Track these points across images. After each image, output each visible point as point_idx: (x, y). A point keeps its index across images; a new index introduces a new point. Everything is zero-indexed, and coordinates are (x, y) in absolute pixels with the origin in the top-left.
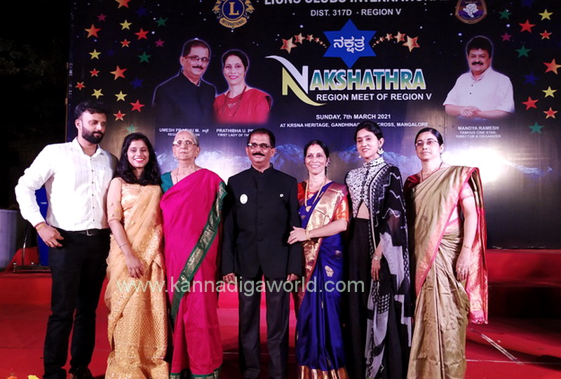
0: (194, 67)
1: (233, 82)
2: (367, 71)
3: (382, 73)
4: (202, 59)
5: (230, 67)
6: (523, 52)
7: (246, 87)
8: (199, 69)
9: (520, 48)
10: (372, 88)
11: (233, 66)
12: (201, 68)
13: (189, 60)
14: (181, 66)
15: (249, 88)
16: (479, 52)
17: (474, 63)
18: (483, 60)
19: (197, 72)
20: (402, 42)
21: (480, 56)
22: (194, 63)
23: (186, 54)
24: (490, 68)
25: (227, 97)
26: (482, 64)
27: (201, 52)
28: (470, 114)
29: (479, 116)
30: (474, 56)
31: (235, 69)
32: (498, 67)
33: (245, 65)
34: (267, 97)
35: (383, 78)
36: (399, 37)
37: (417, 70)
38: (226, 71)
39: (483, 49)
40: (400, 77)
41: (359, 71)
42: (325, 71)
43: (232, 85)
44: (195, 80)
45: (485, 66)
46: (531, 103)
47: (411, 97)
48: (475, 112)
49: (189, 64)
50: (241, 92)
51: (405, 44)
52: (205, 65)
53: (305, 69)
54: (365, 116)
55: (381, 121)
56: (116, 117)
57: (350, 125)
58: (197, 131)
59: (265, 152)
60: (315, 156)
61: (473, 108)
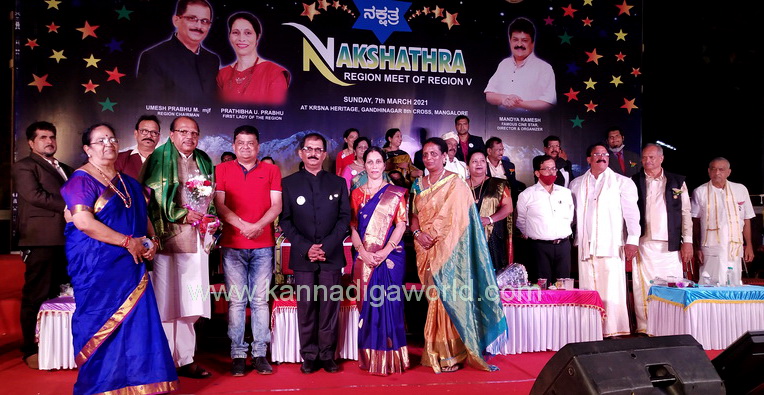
0: (191, 30)
1: (242, 51)
2: (401, 48)
3: (419, 52)
4: (202, 21)
5: (237, 33)
6: (566, 38)
7: (258, 59)
8: (198, 33)
9: (563, 34)
10: (408, 69)
11: (242, 32)
12: (201, 31)
13: (185, 21)
14: (173, 28)
15: (261, 60)
16: (522, 35)
17: (517, 48)
18: (525, 45)
19: (195, 36)
20: (440, 18)
21: (523, 40)
22: (191, 25)
23: (182, 11)
24: (533, 53)
25: (234, 70)
26: (524, 49)
27: (201, 12)
28: (511, 103)
29: (521, 106)
30: (517, 40)
31: (244, 36)
32: (540, 54)
33: (257, 32)
34: (285, 73)
35: (420, 57)
36: (437, 11)
37: (457, 51)
38: (233, 38)
39: (525, 32)
40: (438, 58)
41: (393, 48)
42: (355, 45)
43: (241, 55)
44: (192, 46)
45: (527, 51)
46: (572, 95)
47: (449, 81)
48: (516, 102)
49: (185, 26)
50: (251, 64)
51: (444, 21)
52: (206, 28)
53: (331, 41)
54: (400, 101)
55: (417, 107)
56: (85, 88)
57: (383, 110)
58: (196, 110)
59: (319, 156)
60: (375, 162)
61: (514, 96)
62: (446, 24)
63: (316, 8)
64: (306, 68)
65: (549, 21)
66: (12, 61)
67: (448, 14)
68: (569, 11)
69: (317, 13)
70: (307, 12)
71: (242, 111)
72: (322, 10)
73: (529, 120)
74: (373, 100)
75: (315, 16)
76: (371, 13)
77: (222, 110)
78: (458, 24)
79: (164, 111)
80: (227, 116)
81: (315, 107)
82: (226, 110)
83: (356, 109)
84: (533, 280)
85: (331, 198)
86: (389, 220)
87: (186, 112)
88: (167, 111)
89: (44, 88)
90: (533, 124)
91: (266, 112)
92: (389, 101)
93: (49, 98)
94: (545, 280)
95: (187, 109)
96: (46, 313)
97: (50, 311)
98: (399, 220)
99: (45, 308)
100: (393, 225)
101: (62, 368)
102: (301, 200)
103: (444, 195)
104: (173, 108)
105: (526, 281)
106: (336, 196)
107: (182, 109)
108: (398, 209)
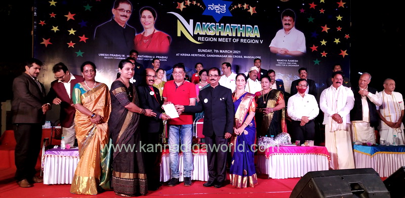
0: (121, 16)
1: (147, 27)
2: (227, 25)
3: (236, 27)
4: (127, 11)
5: (144, 17)
6: (311, 20)
7: (155, 30)
8: (124, 18)
9: (309, 17)
10: (230, 35)
11: (147, 17)
12: (126, 17)
13: (118, 11)
14: (112, 15)
15: (156, 31)
16: (288, 18)
17: (286, 24)
18: (290, 23)
19: (123, 19)
20: (247, 9)
21: (289, 20)
22: (121, 13)
23: (116, 6)
24: (294, 27)
25: (143, 36)
26: (290, 25)
27: (126, 7)
28: (283, 52)
29: (288, 54)
30: (286, 20)
31: (148, 19)
32: (298, 27)
33: (155, 17)
34: (168, 37)
35: (236, 29)
36: (245, 6)
37: (255, 26)
38: (142, 20)
39: (290, 16)
40: (246, 29)
41: (223, 24)
42: (203, 23)
43: (146, 28)
44: (122, 24)
45: (291, 26)
46: (314, 48)
47: (251, 41)
48: (286, 52)
49: (118, 14)
50: (152, 33)
52: (129, 15)
53: (191, 21)
54: (226, 51)
55: (235, 54)
56: (69, 45)
57: (218, 56)
61: (285, 49)
62: (250, 12)
63: (184, 5)
64: (179, 35)
65: (302, 11)
66: (32, 32)
67: (251, 7)
68: (313, 5)
69: (185, 7)
70: (179, 7)
71: (147, 57)
72: (187, 6)
73: (292, 61)
74: (213, 51)
75: (183, 9)
76: (212, 7)
78: (256, 12)
79: (107, 56)
81: (183, 55)
83: (204, 56)
87: (118, 57)
88: (109, 56)
89: (48, 45)
90: (294, 63)
92: (221, 51)
93: (51, 50)
96: (48, 156)
98: (251, 111)
99: (47, 153)
100: (247, 113)
108: (251, 105)
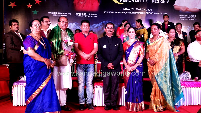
28: (184, 9)
29: (188, 11)
47: (160, 1)
48: (186, 9)
54: (141, 9)
55: (147, 11)
56: (27, 6)
57: (135, 13)
58: (66, 13)
59: (112, 30)
60: (132, 32)
61: (185, 7)
71: (83, 14)
73: (191, 16)
74: (131, 9)
77: (75, 14)
79: (55, 14)
80: (77, 16)
81: (109, 12)
82: (77, 14)
83: (124, 13)
84: (193, 77)
85: (116, 46)
86: (137, 54)
87: (62, 14)
88: (56, 14)
89: (14, 6)
90: (193, 18)
91: (91, 14)
92: (137, 9)
93: (16, 10)
94: (198, 78)
95: (63, 13)
96: (15, 86)
97: (16, 85)
98: (141, 54)
99: (15, 84)
100: (139, 56)
101: (20, 105)
102: (105, 47)
103: (159, 45)
104: (58, 13)
105: (190, 78)
106: (117, 45)
107: (61, 13)
108: (140, 50)
